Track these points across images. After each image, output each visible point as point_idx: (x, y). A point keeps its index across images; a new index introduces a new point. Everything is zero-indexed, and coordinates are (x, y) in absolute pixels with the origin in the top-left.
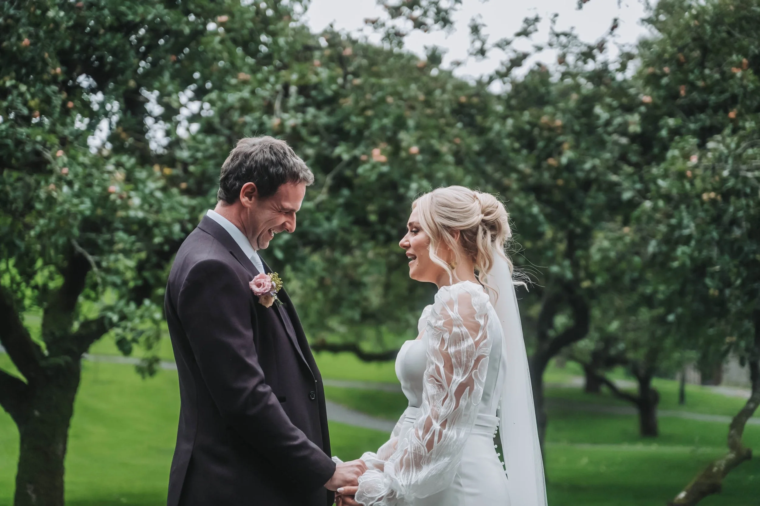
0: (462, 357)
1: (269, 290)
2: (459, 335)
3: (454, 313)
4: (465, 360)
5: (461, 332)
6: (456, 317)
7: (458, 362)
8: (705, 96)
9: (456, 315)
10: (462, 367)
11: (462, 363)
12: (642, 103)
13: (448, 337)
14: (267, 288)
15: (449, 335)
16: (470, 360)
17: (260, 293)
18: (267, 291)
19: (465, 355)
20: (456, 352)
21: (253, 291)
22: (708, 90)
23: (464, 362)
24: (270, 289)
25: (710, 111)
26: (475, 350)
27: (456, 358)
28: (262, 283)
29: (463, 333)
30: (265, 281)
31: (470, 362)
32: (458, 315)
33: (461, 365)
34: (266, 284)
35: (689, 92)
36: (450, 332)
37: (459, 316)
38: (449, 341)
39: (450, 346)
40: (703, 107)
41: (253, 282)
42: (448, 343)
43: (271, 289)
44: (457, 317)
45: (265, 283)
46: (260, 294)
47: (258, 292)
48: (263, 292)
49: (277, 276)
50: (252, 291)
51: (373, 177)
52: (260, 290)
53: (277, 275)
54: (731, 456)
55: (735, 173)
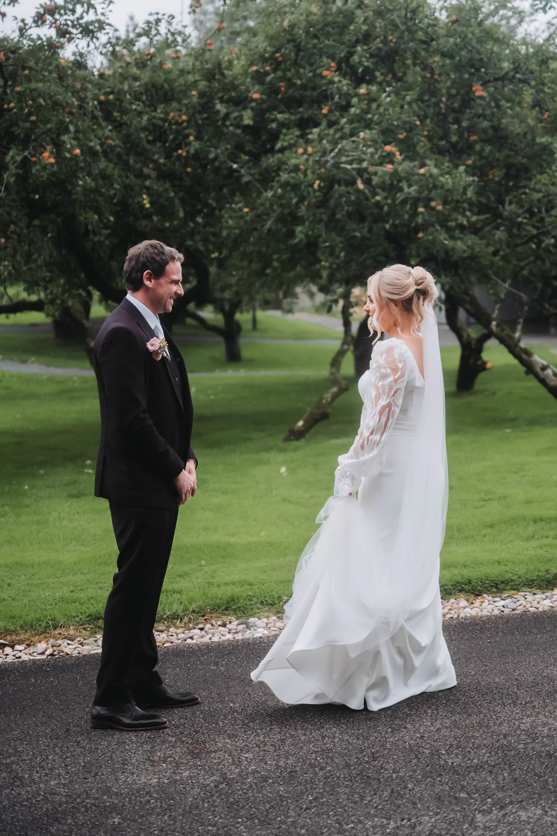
0: (385, 389)
4: (387, 391)
5: (387, 372)
6: (383, 363)
8: (301, 92)
12: (252, 100)
14: (157, 347)
19: (388, 387)
21: (149, 348)
22: (304, 87)
25: (306, 105)
26: (394, 386)
28: (154, 344)
30: (156, 342)
31: (391, 392)
35: (288, 88)
36: (380, 372)
40: (300, 102)
41: (149, 343)
42: (379, 379)
43: (159, 348)
45: (156, 344)
51: (45, 175)
54: (335, 389)
55: (336, 166)
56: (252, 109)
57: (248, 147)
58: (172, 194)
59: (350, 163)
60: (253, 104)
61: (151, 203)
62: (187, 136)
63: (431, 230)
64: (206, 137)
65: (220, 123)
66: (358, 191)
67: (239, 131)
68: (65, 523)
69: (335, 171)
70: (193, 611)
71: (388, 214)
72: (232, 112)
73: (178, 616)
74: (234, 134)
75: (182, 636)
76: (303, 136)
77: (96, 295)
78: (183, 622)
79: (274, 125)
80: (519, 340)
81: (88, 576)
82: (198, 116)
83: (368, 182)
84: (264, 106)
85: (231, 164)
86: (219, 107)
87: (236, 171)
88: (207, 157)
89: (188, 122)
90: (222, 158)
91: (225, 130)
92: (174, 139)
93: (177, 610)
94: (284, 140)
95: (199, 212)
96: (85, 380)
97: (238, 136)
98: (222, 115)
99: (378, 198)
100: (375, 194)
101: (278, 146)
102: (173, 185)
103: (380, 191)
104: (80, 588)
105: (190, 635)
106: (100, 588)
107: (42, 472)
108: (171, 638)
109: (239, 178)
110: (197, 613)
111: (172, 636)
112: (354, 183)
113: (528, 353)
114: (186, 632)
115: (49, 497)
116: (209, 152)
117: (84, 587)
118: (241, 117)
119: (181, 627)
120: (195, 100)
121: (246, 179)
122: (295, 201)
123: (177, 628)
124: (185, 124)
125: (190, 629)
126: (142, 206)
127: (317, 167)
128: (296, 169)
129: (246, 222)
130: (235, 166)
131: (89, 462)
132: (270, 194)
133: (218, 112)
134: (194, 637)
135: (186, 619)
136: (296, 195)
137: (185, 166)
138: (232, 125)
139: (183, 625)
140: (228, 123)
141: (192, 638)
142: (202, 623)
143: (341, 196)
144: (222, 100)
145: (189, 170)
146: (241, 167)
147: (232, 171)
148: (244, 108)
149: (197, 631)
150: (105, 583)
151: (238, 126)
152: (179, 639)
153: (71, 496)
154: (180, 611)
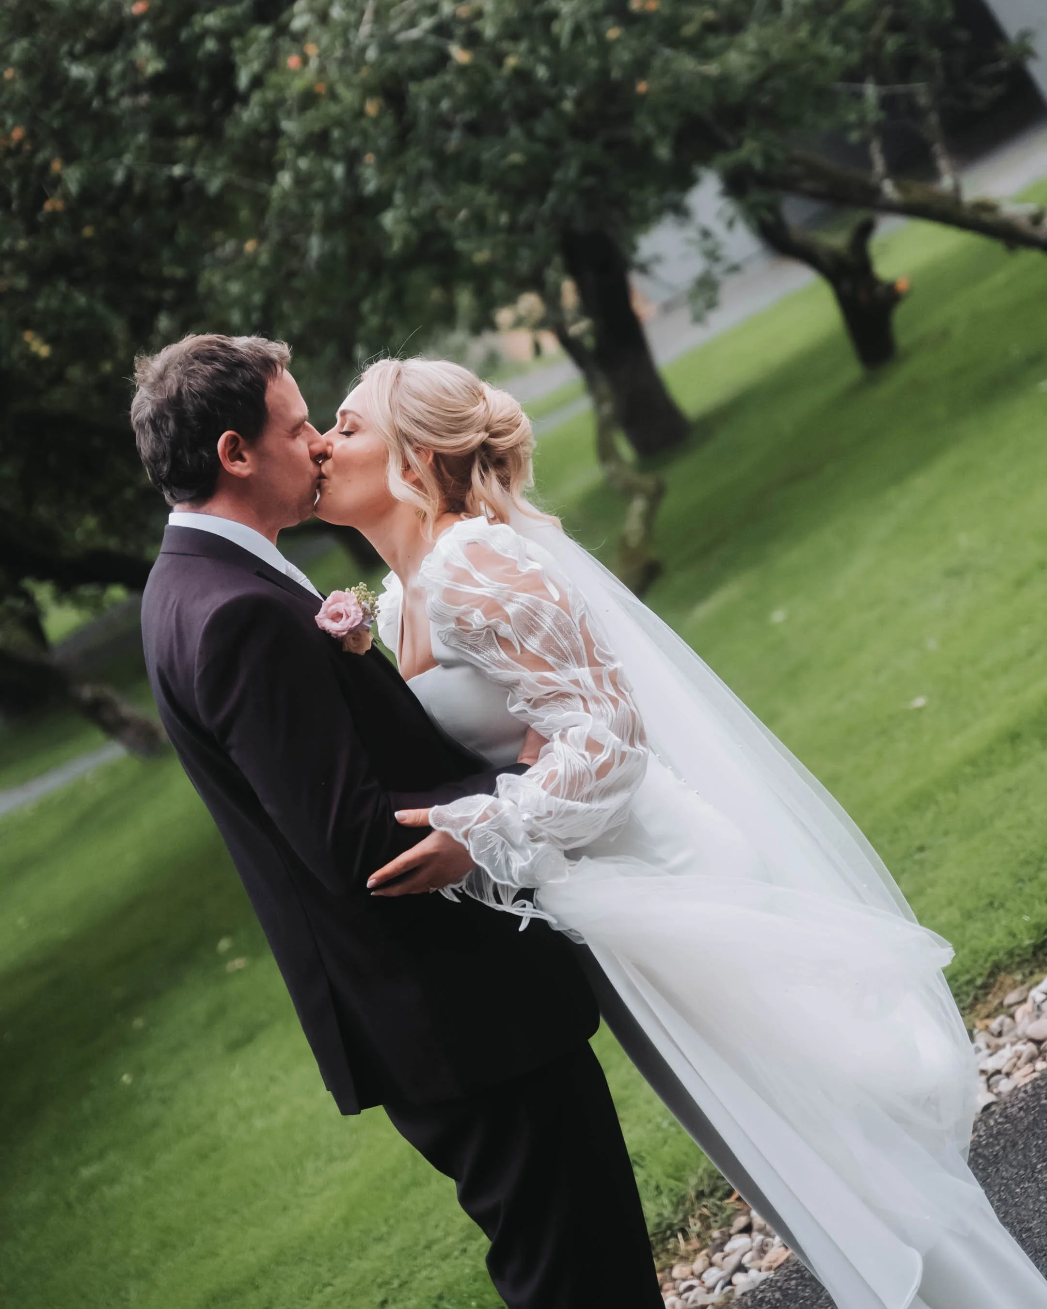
0: (559, 643)
1: (360, 620)
2: (523, 613)
3: (486, 587)
4: (566, 644)
5: (522, 604)
6: (496, 590)
7: (559, 657)
9: (492, 588)
10: (570, 660)
11: (566, 652)
13: (510, 630)
14: (356, 617)
15: (509, 626)
16: (574, 637)
17: (344, 631)
18: (357, 623)
19: (560, 636)
20: (542, 643)
21: (329, 630)
23: (568, 648)
24: (362, 618)
26: (568, 617)
27: (551, 652)
28: (342, 611)
29: (527, 604)
30: (347, 605)
31: (576, 641)
32: (494, 585)
33: (567, 658)
34: (350, 610)
36: (507, 619)
37: (497, 584)
38: (518, 635)
39: (525, 641)
41: (323, 615)
42: (517, 638)
43: (363, 616)
44: (497, 588)
45: (348, 609)
46: (344, 633)
47: (339, 629)
48: (350, 626)
49: (366, 589)
50: (325, 633)
52: (342, 625)
53: (364, 587)
54: (638, 506)
55: (388, 45)
56: (148, 37)
57: (182, 121)
58: (82, 300)
59: (412, 23)
60: (144, 27)
61: (49, 340)
62: (46, 167)
63: (657, 63)
64: (86, 147)
65: (96, 104)
66: (462, 70)
67: (144, 99)
68: (259, 1123)
69: (391, 60)
70: (700, 1195)
71: (554, 80)
72: (109, 66)
73: (670, 1226)
74: (135, 111)
75: (712, 1276)
76: (282, 30)
77: (43, 593)
78: (693, 1236)
79: (210, 45)
80: (957, 189)
81: (396, 1242)
82: (44, 116)
83: (472, 40)
84: (166, 21)
85: (165, 172)
86: (77, 71)
87: (185, 179)
88: (109, 187)
89: (31, 135)
90: (142, 170)
91: (116, 111)
92: (24, 186)
93: (660, 1215)
94: (247, 62)
95: (156, 308)
96: (113, 771)
97: (146, 109)
98: (90, 87)
99: (511, 62)
100: (499, 59)
101: (243, 80)
102: (73, 282)
103: (505, 45)
104: (396, 1283)
105: (732, 1261)
106: (445, 1257)
107: (138, 1023)
108: (691, 1295)
109: (199, 190)
110: (712, 1194)
111: (691, 1288)
112: (444, 58)
113: (986, 206)
114: (717, 1258)
115: (188, 1074)
116: (111, 173)
117: (404, 1275)
118: (132, 68)
119: (697, 1251)
120: (20, 87)
121: (214, 186)
122: (339, 171)
123: (686, 1259)
124: (27, 147)
125: (720, 1247)
126: (34, 360)
127: (349, 70)
128: (309, 100)
129: (265, 271)
130: (178, 171)
131: (224, 945)
132: (285, 179)
133: (81, 83)
134: (746, 1260)
135: (695, 1226)
136: (336, 159)
137: (76, 229)
138: (122, 94)
139: (695, 1243)
140: (113, 93)
141: (741, 1268)
142: (736, 1212)
143: (434, 101)
144: (75, 58)
145: (88, 232)
146: (192, 164)
147: (176, 184)
148: (131, 44)
149: (739, 1242)
150: (447, 1234)
151: (135, 90)
152: (711, 1290)
153: (235, 1046)
154: (667, 1212)
